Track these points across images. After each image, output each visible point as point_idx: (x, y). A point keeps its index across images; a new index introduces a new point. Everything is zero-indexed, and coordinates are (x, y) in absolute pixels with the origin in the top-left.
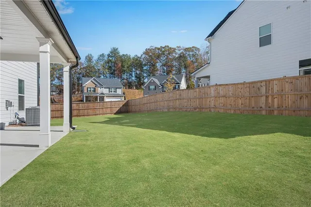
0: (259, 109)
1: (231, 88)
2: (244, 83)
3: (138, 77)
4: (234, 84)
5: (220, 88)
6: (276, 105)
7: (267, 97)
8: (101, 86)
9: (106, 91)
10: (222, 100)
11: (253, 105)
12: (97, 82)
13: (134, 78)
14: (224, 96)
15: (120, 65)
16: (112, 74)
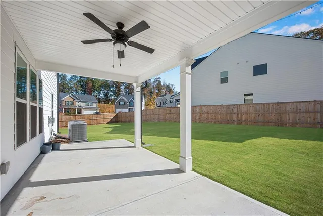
0: (232, 121)
1: (212, 108)
2: (222, 105)
3: (106, 94)
4: (215, 106)
5: (204, 108)
6: (243, 119)
7: (238, 114)
8: (79, 100)
9: (83, 105)
10: (205, 115)
11: (228, 119)
12: (75, 97)
13: (102, 95)
14: (207, 113)
15: (91, 85)
16: (84, 91)
